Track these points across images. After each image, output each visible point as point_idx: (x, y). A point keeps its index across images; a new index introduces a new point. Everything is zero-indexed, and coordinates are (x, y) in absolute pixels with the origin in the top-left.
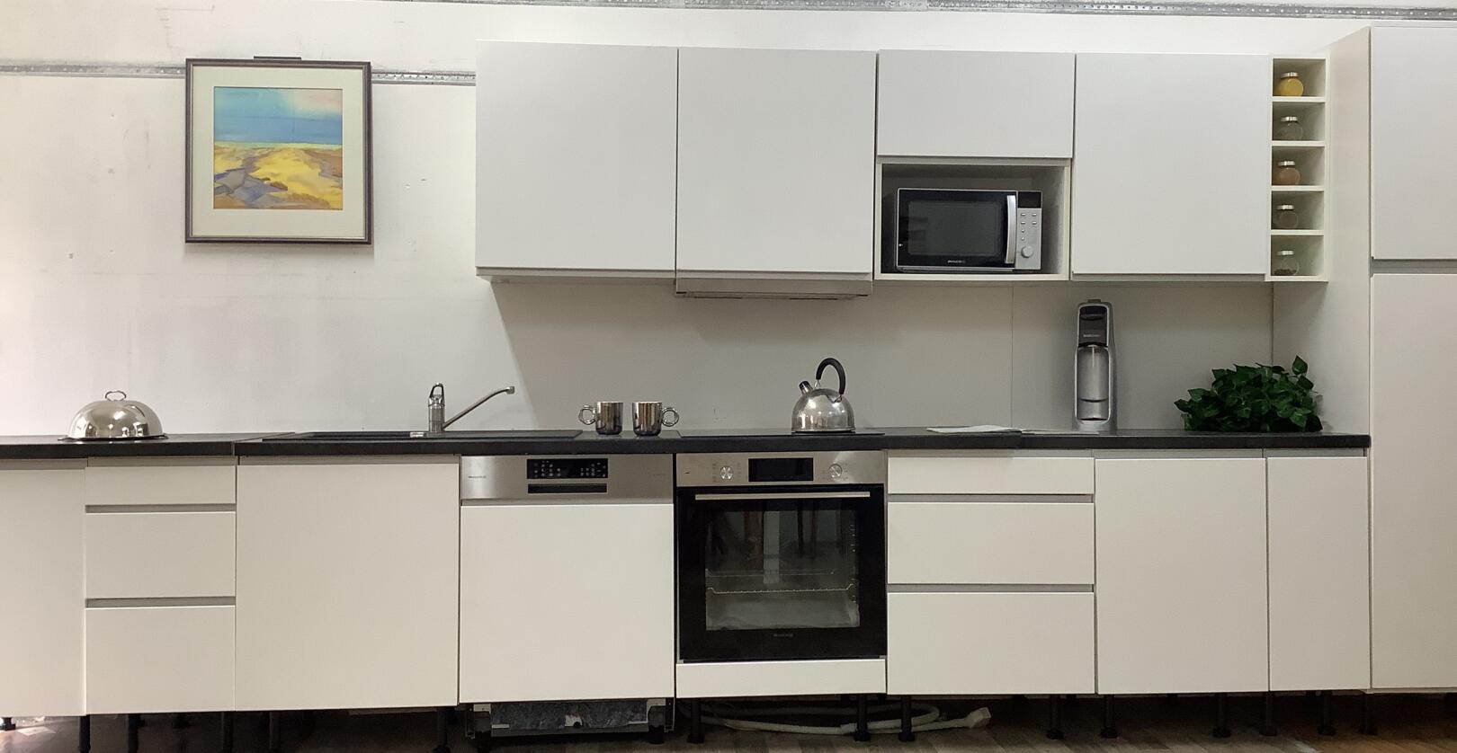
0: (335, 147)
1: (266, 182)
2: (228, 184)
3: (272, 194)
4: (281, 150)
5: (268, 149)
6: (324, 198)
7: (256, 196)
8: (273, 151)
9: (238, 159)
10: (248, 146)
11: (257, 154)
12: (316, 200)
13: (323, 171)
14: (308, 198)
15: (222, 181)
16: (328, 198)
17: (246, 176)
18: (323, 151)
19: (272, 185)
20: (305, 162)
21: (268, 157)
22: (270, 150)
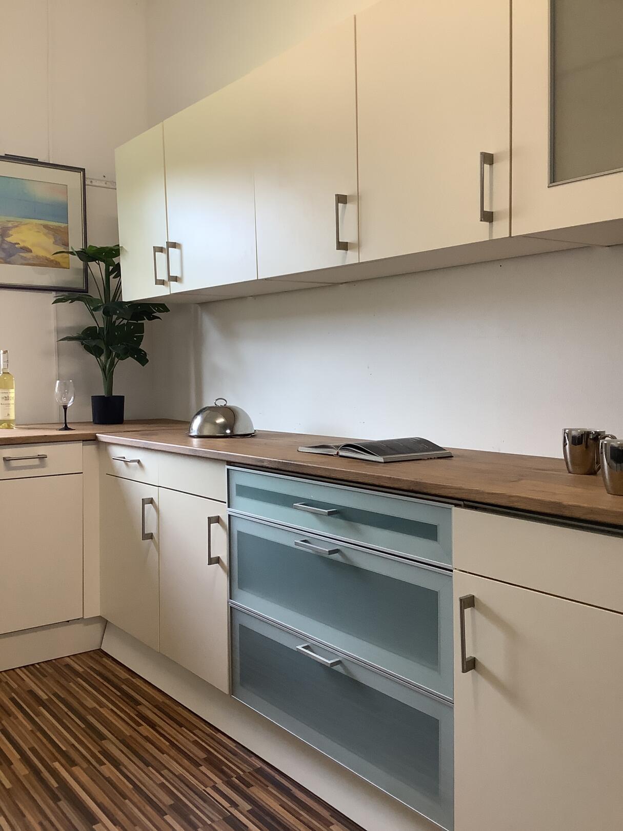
0: (63, 225)
1: (17, 246)
3: (21, 254)
4: (26, 224)
6: (57, 260)
7: (11, 256)
8: (21, 224)
10: (4, 219)
11: (10, 225)
12: (52, 261)
13: (55, 240)
14: (46, 258)
16: (60, 260)
17: (3, 240)
18: (56, 227)
19: (21, 248)
20: (45, 234)
21: (18, 228)
22: (19, 223)
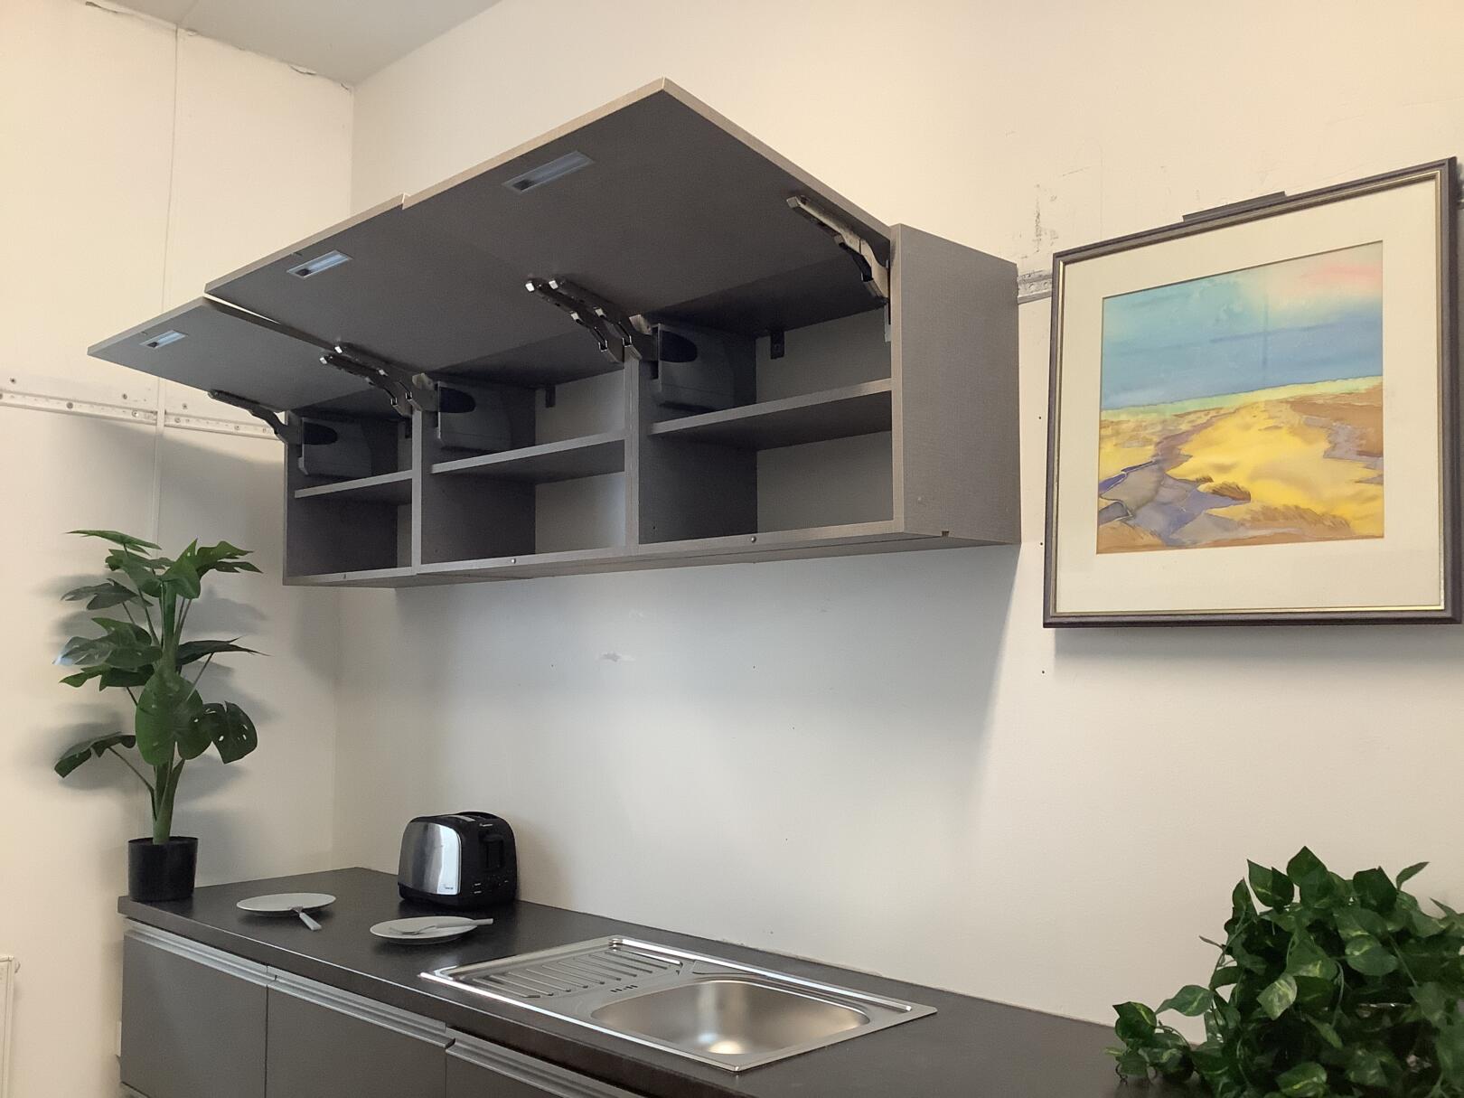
0: (1362, 385)
1: (1202, 488)
2: (1124, 498)
3: (1215, 511)
4: (1237, 411)
5: (1207, 411)
6: (1337, 513)
7: (1181, 521)
8: (1219, 415)
9: (1147, 442)
10: (1169, 411)
11: (1184, 427)
12: (1317, 519)
13: (1335, 446)
14: (1298, 514)
15: (1117, 493)
16: (1346, 511)
17: (1162, 479)
19: (1215, 492)
20: (1293, 431)
21: (1210, 429)
22: (1213, 413)
